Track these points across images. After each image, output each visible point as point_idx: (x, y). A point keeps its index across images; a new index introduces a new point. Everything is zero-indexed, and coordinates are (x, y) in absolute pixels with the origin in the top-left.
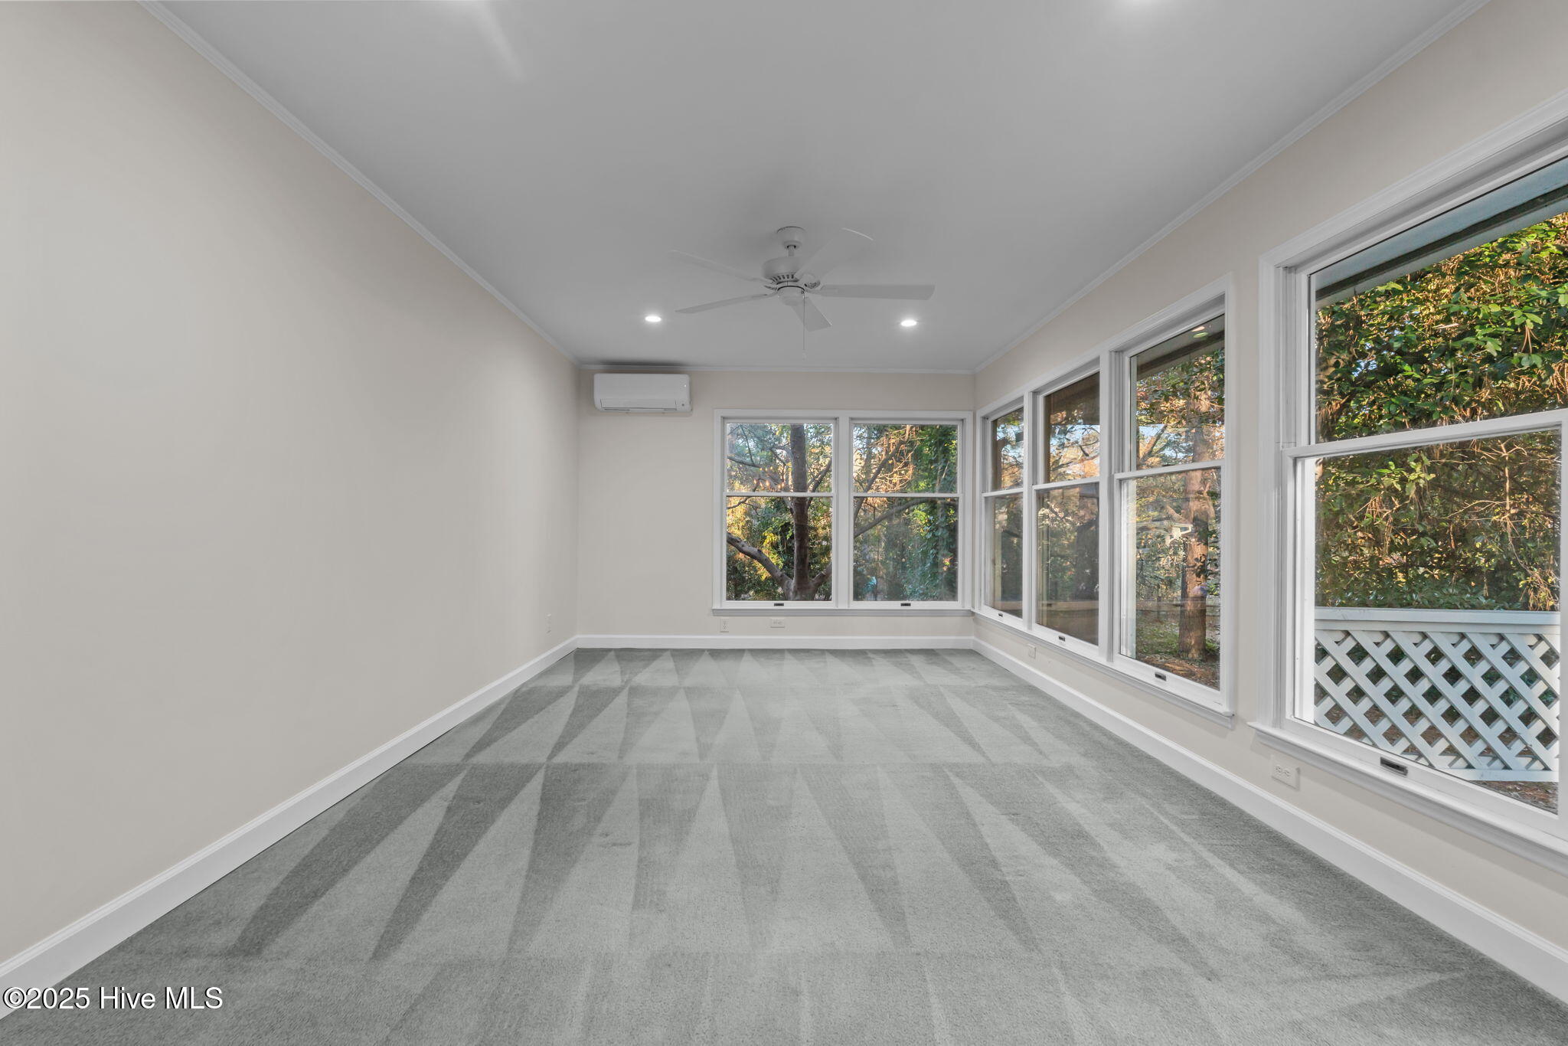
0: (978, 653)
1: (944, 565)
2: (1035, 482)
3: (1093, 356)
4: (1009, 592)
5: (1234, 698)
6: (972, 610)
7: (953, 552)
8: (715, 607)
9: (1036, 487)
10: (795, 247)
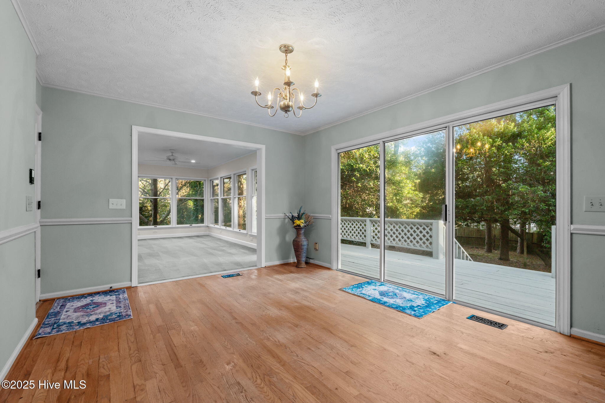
0: (210, 235)
2: (221, 196)
3: (230, 174)
4: (216, 221)
5: (247, 231)
6: (208, 225)
7: (203, 214)
9: (221, 197)
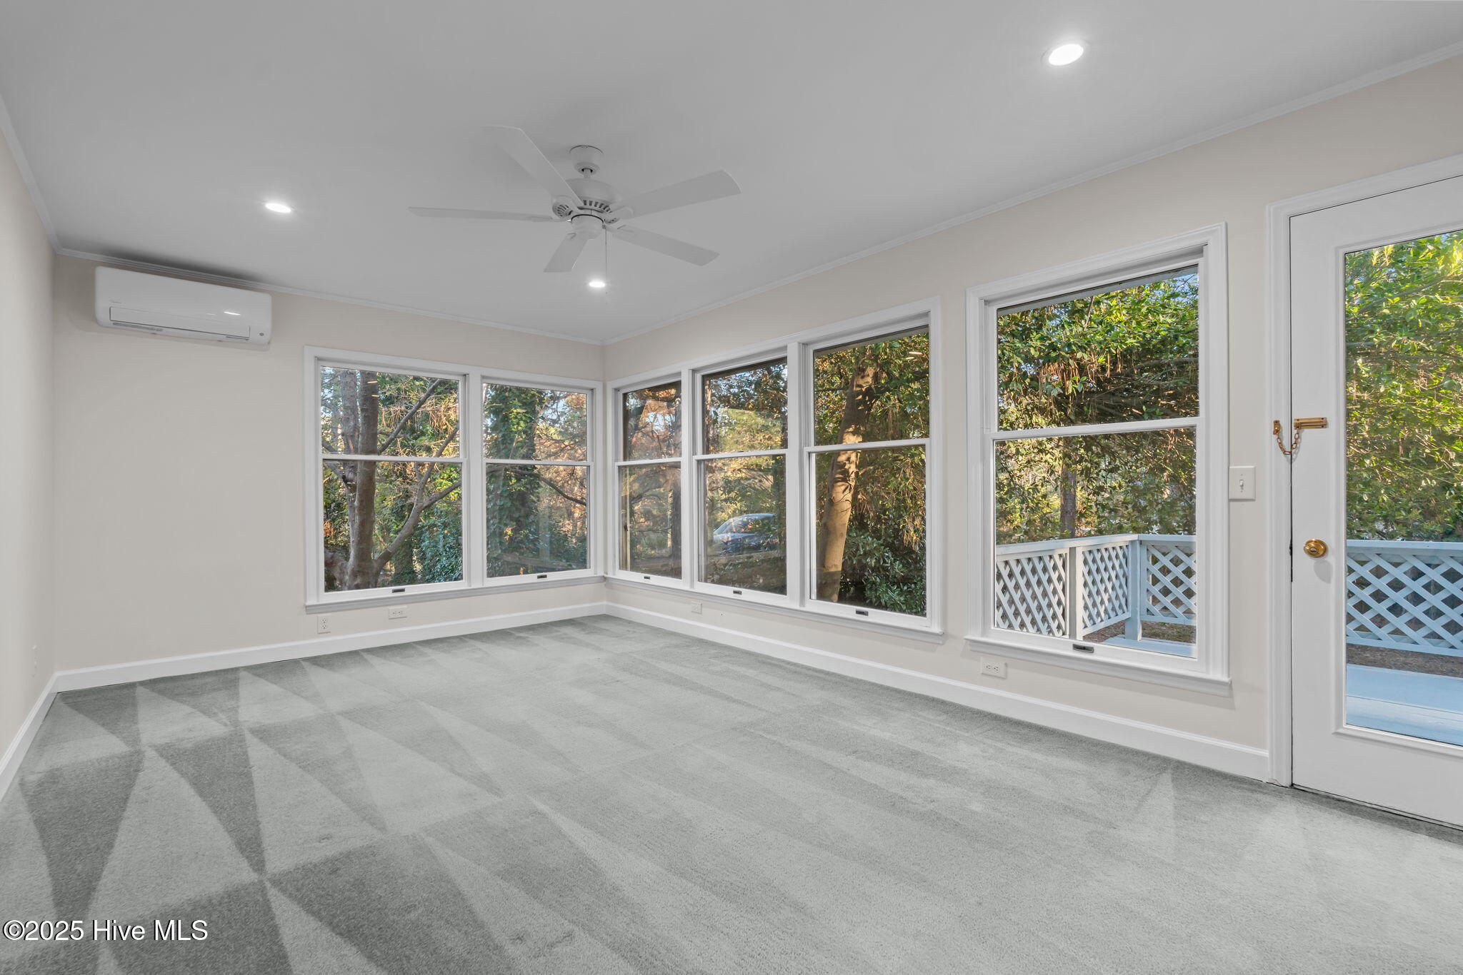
0: (615, 617)
1: (506, 534)
2: (695, 454)
6: (605, 575)
8: (308, 603)
9: (696, 458)
10: (592, 171)
